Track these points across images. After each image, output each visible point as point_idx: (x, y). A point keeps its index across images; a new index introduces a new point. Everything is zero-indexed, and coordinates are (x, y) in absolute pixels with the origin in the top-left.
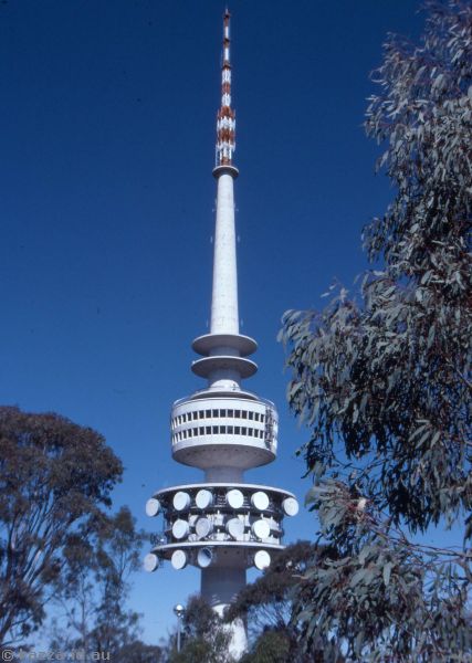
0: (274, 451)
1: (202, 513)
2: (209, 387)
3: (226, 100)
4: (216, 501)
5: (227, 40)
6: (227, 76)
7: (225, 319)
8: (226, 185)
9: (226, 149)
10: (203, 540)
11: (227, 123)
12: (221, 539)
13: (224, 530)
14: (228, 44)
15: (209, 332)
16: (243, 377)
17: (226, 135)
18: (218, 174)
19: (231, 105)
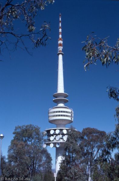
0: (73, 120)
1: (57, 135)
2: (57, 105)
3: (60, 36)
4: (60, 132)
5: (60, 21)
6: (60, 30)
7: (61, 89)
8: (61, 57)
9: (60, 48)
10: (57, 141)
11: (60, 42)
12: (61, 141)
13: (62, 139)
14: (61, 22)
15: (57, 92)
16: (65, 103)
17: (60, 45)
18: (59, 54)
19: (62, 37)
